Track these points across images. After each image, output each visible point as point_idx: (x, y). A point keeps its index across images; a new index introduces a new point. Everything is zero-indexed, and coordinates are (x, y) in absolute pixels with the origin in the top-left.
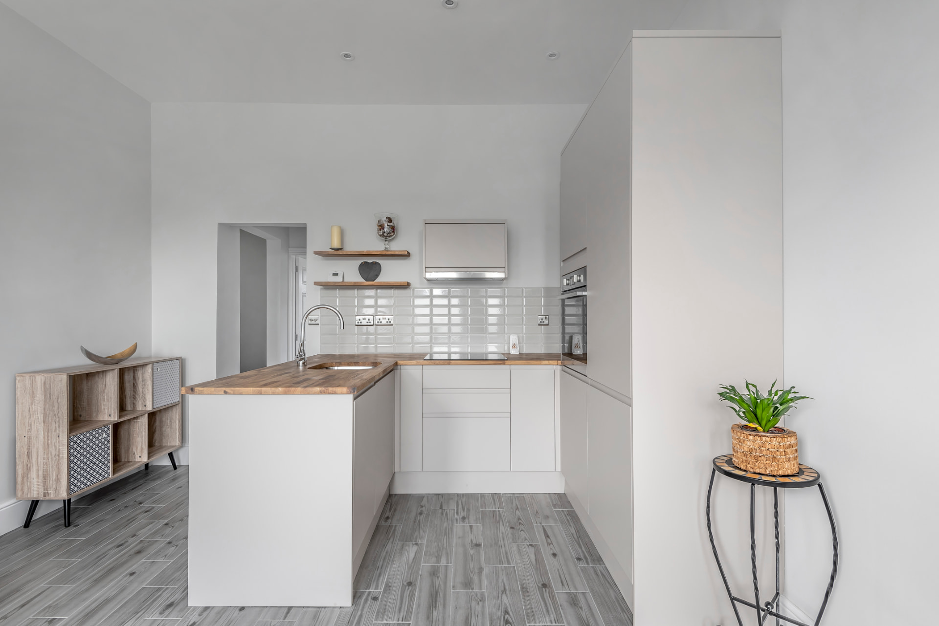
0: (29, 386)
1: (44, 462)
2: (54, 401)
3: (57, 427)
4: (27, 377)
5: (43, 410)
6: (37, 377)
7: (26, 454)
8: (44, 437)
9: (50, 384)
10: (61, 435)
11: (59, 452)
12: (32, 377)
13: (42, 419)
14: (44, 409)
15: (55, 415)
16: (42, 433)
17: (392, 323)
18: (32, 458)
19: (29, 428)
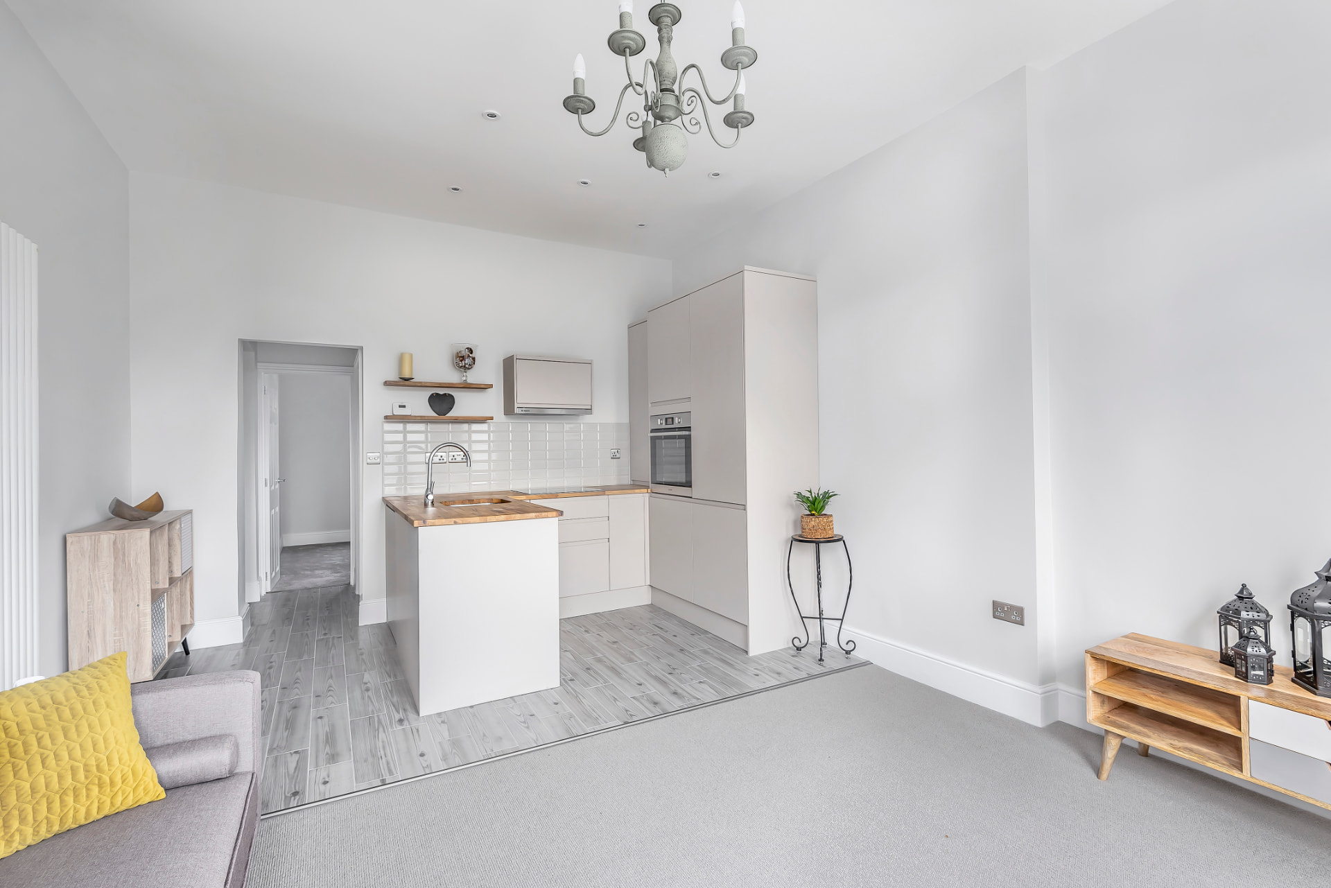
0: (89, 548)
1: (115, 640)
2: (129, 564)
3: (136, 594)
4: (86, 537)
5: (113, 577)
6: (102, 536)
7: (86, 632)
8: (115, 610)
9: (123, 543)
10: (141, 605)
11: (139, 624)
12: (93, 537)
13: (112, 588)
14: (115, 575)
15: (132, 580)
16: (112, 603)
18: (95, 637)
19: (90, 600)
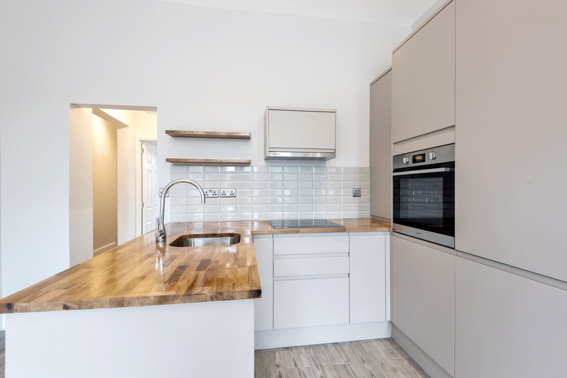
17: (235, 195)
